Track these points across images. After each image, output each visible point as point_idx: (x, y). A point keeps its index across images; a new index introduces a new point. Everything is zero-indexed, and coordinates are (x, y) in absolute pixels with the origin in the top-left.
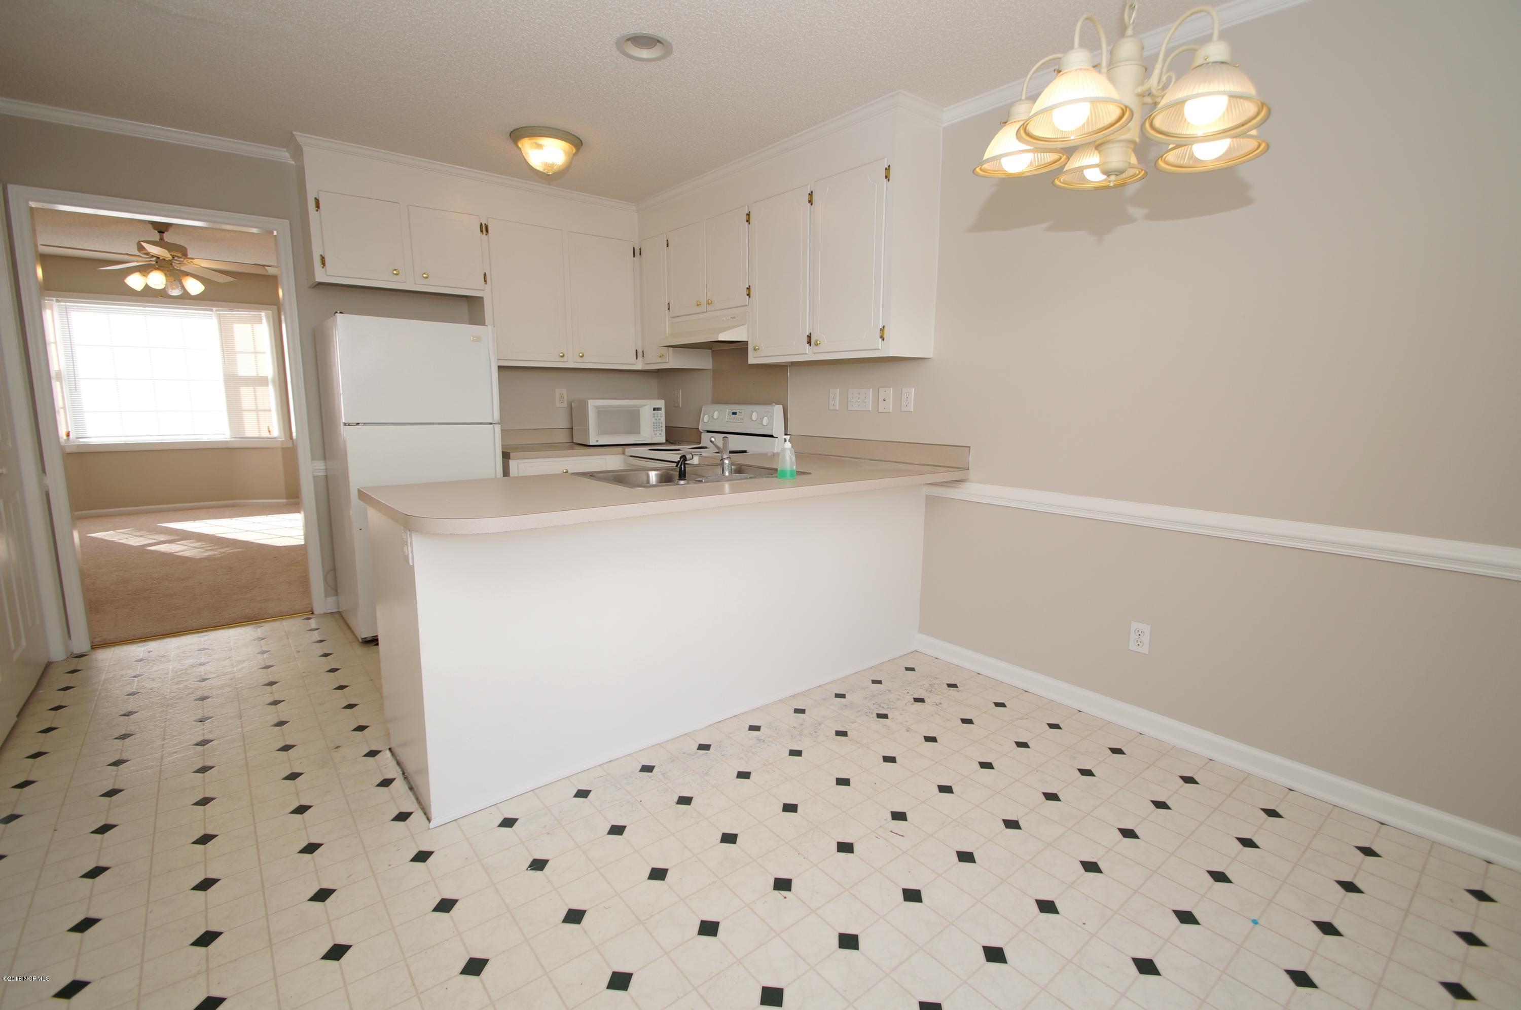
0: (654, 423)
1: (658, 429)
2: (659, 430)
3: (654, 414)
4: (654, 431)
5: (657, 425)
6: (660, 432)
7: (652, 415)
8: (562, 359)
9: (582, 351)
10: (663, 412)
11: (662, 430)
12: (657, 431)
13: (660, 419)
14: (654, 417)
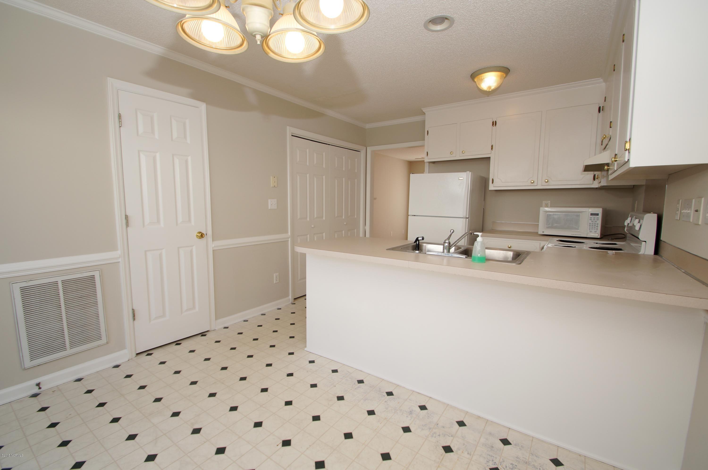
0: (590, 224)
1: (593, 228)
2: (595, 229)
3: (591, 218)
4: (590, 229)
5: (592, 225)
6: (596, 230)
7: (589, 218)
8: (532, 184)
9: (547, 179)
10: (600, 216)
11: (597, 229)
12: (592, 229)
13: (596, 221)
14: (591, 219)
